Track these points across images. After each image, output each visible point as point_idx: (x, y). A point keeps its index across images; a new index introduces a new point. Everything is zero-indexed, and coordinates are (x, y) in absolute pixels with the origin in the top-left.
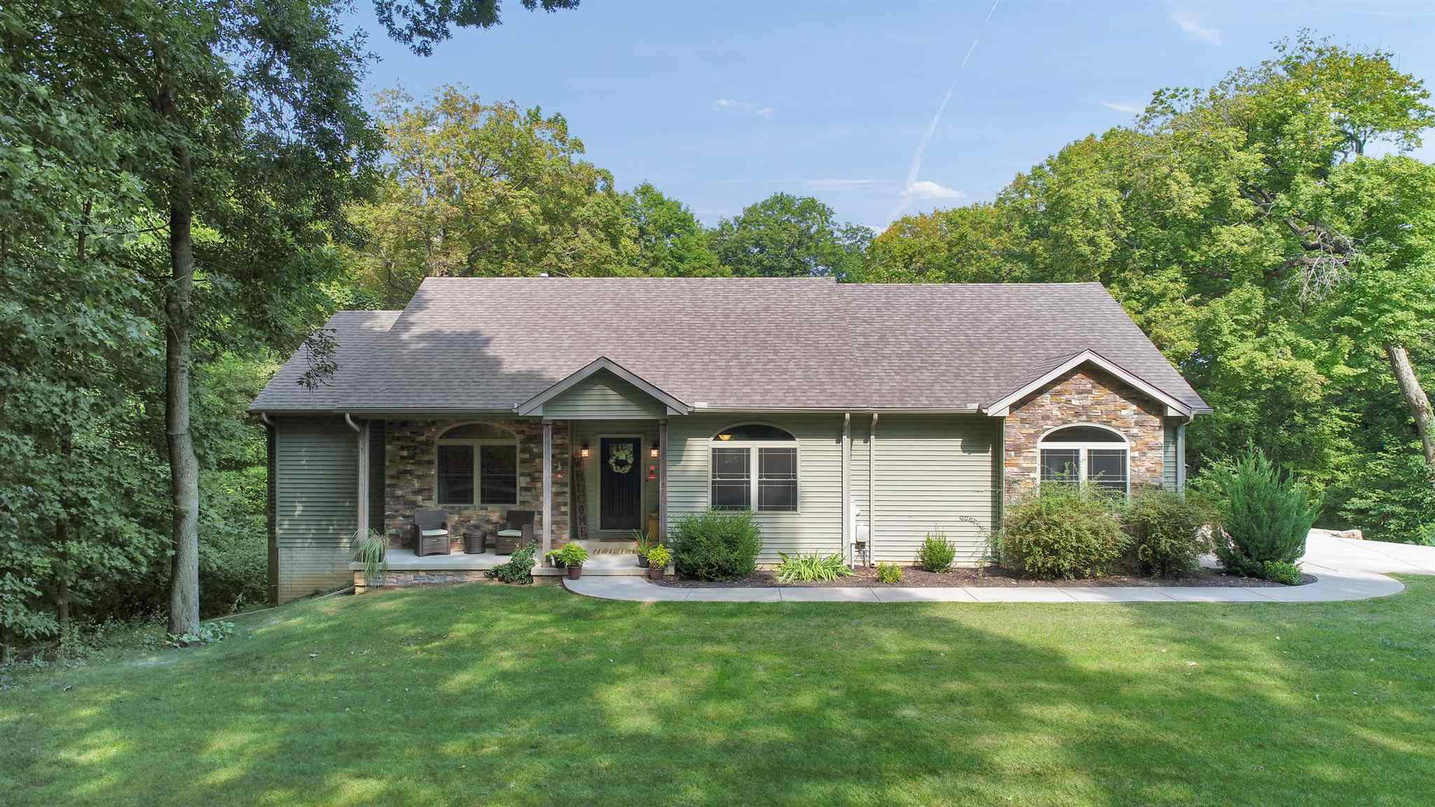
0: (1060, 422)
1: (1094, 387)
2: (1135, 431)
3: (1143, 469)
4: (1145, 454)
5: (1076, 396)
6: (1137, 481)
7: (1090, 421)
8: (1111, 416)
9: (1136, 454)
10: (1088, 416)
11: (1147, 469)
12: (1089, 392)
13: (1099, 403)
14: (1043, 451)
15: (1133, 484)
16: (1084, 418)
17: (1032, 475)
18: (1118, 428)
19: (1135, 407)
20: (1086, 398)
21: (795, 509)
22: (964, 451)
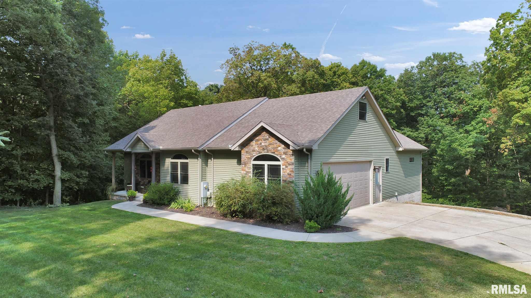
0: (258, 152)
1: (269, 137)
2: (284, 156)
3: (286, 174)
4: (287, 167)
5: (263, 141)
6: (285, 179)
7: (268, 152)
8: (275, 150)
9: (284, 167)
10: (267, 150)
11: (288, 174)
12: (268, 139)
13: (270, 144)
14: (253, 165)
15: (283, 180)
16: (266, 151)
17: (249, 175)
18: (277, 155)
19: (283, 146)
20: (266, 142)
21: (188, 184)
22: (238, 164)
